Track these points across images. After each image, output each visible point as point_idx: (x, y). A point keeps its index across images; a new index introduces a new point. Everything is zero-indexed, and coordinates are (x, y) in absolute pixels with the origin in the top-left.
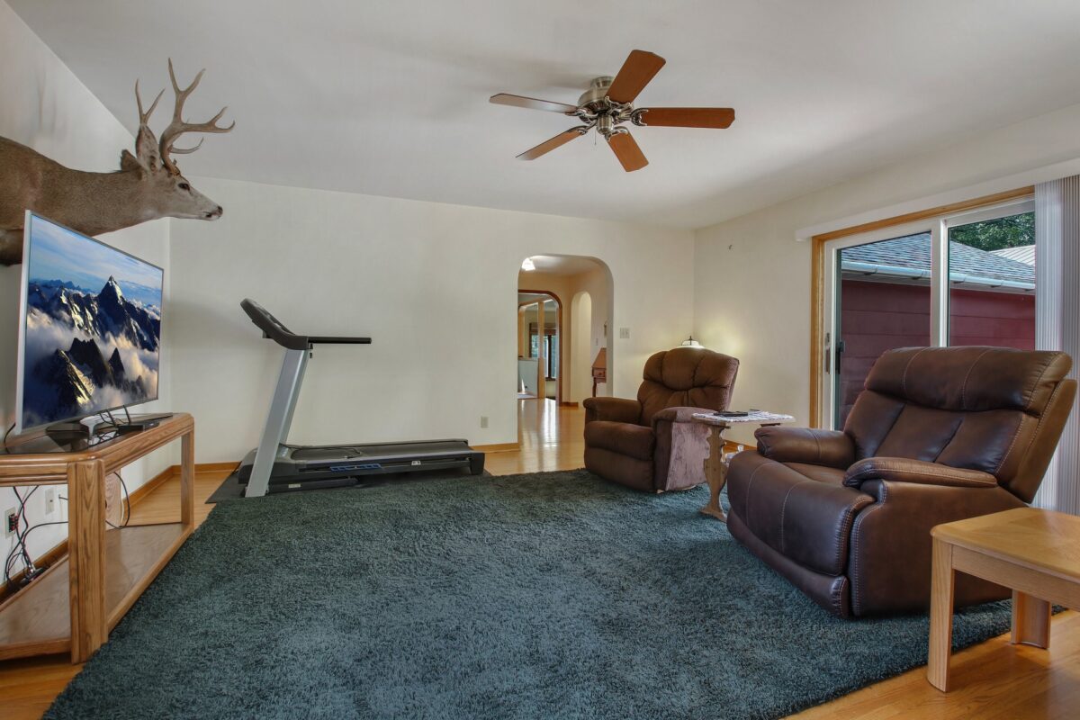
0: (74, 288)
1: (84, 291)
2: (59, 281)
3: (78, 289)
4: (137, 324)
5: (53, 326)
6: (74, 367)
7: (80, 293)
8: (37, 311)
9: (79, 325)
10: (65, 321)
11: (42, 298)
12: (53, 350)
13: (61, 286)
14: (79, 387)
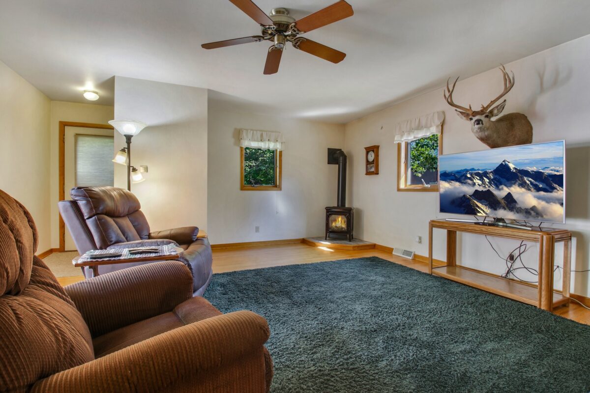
0: (475, 170)
1: (482, 170)
2: (466, 169)
3: (478, 170)
4: (530, 179)
5: (462, 186)
6: (475, 201)
7: (480, 171)
8: (453, 182)
9: (478, 185)
10: (469, 184)
11: (456, 177)
12: (462, 195)
13: (467, 171)
14: (478, 209)
